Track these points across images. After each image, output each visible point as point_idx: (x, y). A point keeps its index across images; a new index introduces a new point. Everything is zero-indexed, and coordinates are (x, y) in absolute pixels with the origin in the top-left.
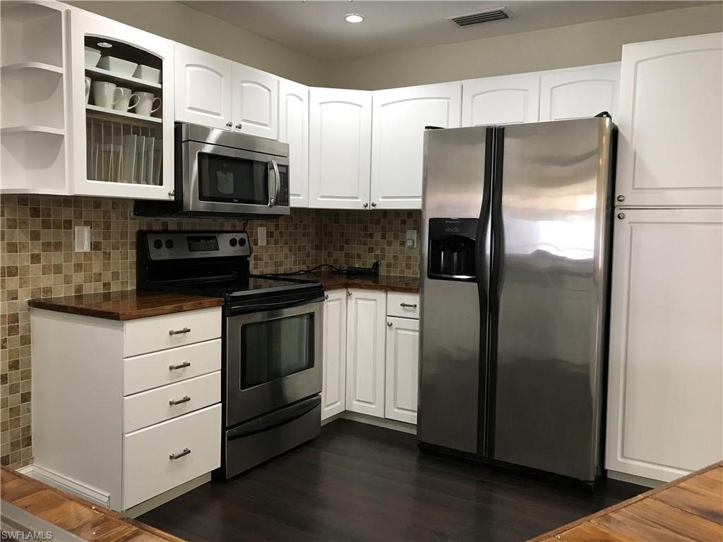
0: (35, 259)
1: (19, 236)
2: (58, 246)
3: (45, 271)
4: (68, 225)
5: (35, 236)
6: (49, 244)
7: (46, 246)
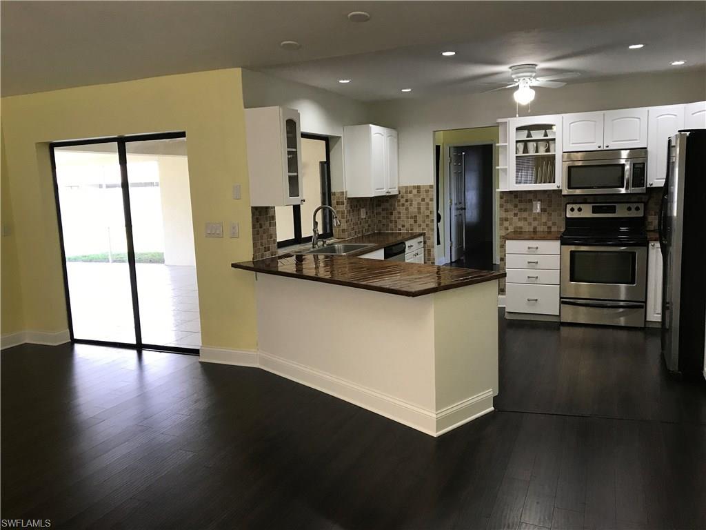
0: (515, 215)
1: (509, 206)
2: (525, 210)
3: (520, 219)
4: (530, 201)
5: (516, 206)
6: (521, 209)
7: (520, 210)
